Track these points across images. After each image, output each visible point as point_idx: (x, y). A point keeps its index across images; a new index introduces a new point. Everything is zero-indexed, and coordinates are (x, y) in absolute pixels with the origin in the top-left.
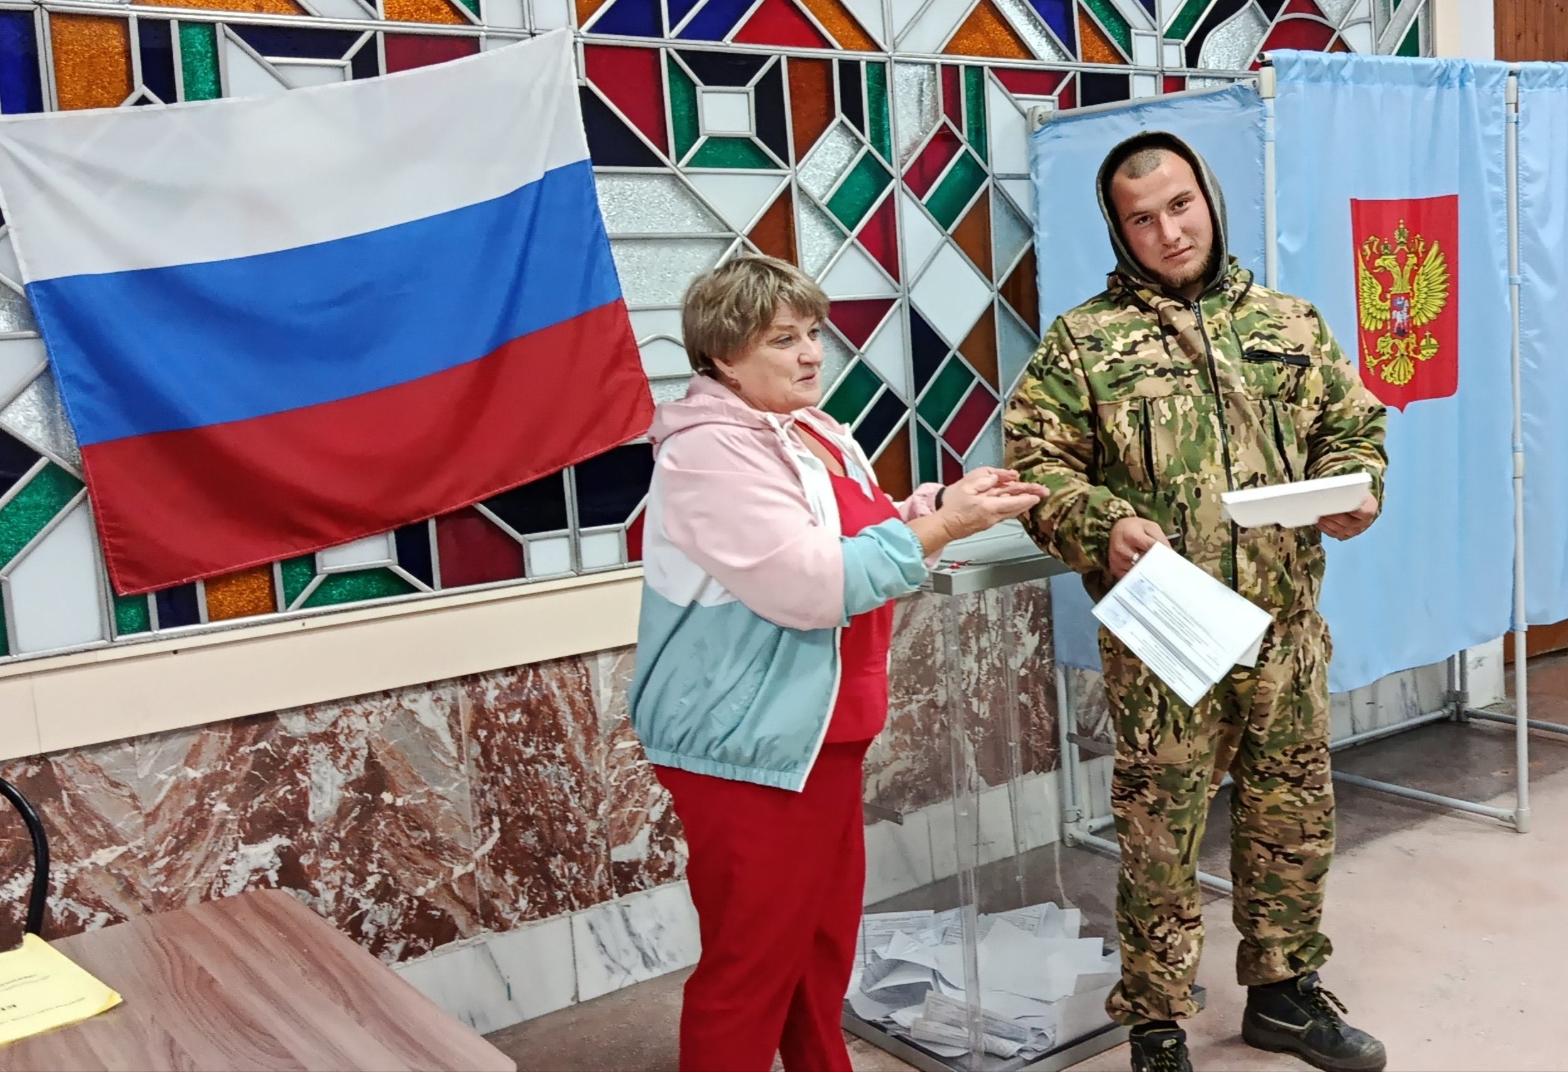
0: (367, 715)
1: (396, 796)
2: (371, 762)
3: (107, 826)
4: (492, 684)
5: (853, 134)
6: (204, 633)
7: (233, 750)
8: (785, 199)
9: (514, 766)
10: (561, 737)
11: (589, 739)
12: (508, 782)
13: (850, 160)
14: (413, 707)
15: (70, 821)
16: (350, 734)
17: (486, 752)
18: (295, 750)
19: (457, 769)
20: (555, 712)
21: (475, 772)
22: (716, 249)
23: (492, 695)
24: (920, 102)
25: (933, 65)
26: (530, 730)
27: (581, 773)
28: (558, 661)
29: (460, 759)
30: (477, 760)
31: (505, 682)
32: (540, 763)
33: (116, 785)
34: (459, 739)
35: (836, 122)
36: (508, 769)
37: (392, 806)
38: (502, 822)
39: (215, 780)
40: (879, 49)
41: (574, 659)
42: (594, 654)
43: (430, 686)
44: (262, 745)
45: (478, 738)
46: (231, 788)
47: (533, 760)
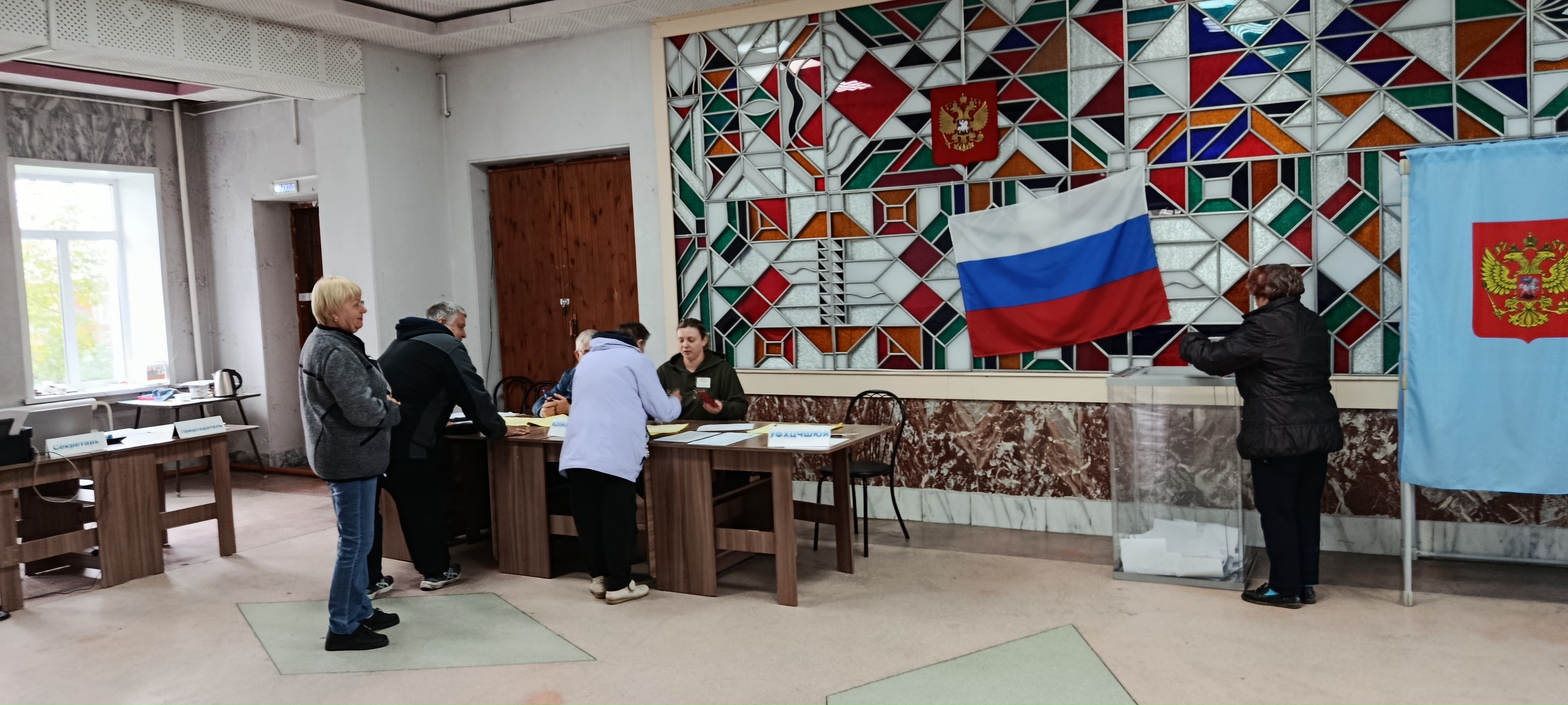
0: (1045, 409)
1: (1054, 439)
2: (1045, 425)
3: (965, 425)
4: (1090, 408)
5: (1287, 192)
6: (997, 372)
7: (1002, 411)
8: (1245, 223)
9: (1098, 440)
12: (1094, 445)
13: (1285, 203)
14: (1061, 409)
15: (956, 420)
16: (1039, 414)
17: (1087, 431)
18: (1021, 415)
19: (1076, 436)
20: (1116, 424)
21: (1082, 438)
22: (1207, 247)
25: (1343, 154)
26: (1104, 428)
28: (1118, 405)
29: (1077, 432)
30: (1083, 434)
31: (1097, 408)
33: (969, 413)
34: (1077, 425)
35: (1278, 187)
36: (1095, 440)
37: (1052, 442)
38: (1092, 459)
39: (996, 419)
40: (1307, 151)
41: (1126, 405)
43: (1068, 403)
44: (1011, 411)
45: (1084, 426)
46: (1001, 422)
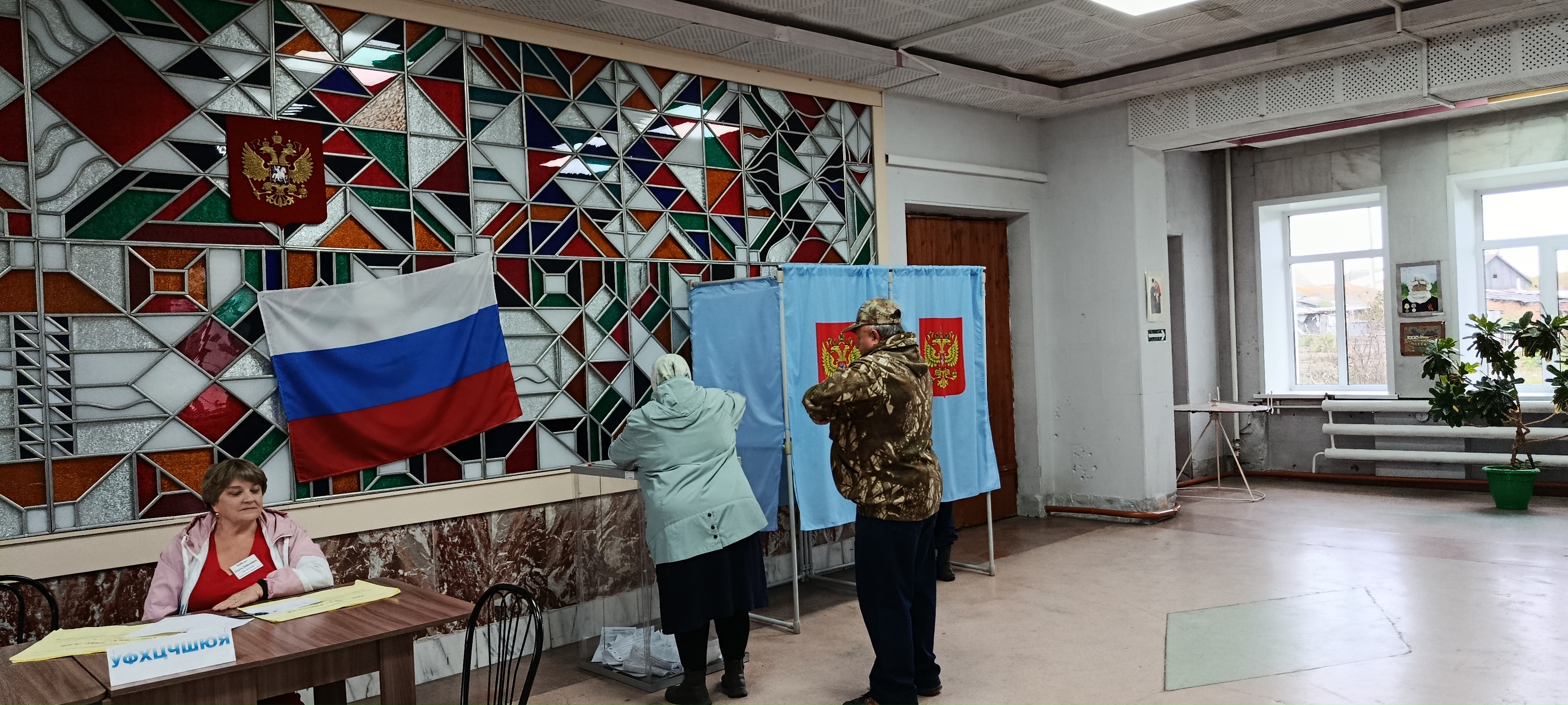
0: (394, 536)
1: (405, 571)
2: (395, 556)
4: (446, 525)
5: (610, 292)
6: (330, 499)
7: (340, 548)
8: (579, 320)
9: (454, 561)
10: (474, 549)
11: (486, 551)
12: (451, 568)
13: (609, 302)
14: (413, 533)
16: (387, 544)
17: (443, 555)
18: (364, 549)
19: (431, 561)
20: (473, 538)
22: (549, 341)
23: (446, 529)
24: (640, 278)
25: (646, 263)
26: (462, 546)
27: (483, 566)
28: (475, 516)
29: (432, 557)
30: (439, 558)
31: (452, 524)
32: (466, 560)
35: (603, 287)
38: (448, 585)
40: (623, 257)
41: (482, 516)
42: (490, 514)
43: (421, 524)
44: (351, 547)
45: (440, 548)
47: (462, 559)
